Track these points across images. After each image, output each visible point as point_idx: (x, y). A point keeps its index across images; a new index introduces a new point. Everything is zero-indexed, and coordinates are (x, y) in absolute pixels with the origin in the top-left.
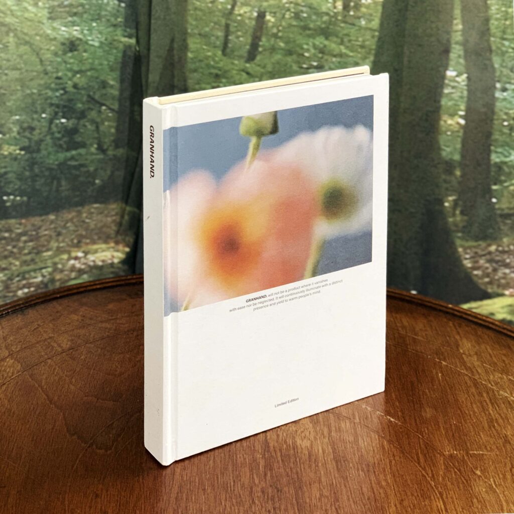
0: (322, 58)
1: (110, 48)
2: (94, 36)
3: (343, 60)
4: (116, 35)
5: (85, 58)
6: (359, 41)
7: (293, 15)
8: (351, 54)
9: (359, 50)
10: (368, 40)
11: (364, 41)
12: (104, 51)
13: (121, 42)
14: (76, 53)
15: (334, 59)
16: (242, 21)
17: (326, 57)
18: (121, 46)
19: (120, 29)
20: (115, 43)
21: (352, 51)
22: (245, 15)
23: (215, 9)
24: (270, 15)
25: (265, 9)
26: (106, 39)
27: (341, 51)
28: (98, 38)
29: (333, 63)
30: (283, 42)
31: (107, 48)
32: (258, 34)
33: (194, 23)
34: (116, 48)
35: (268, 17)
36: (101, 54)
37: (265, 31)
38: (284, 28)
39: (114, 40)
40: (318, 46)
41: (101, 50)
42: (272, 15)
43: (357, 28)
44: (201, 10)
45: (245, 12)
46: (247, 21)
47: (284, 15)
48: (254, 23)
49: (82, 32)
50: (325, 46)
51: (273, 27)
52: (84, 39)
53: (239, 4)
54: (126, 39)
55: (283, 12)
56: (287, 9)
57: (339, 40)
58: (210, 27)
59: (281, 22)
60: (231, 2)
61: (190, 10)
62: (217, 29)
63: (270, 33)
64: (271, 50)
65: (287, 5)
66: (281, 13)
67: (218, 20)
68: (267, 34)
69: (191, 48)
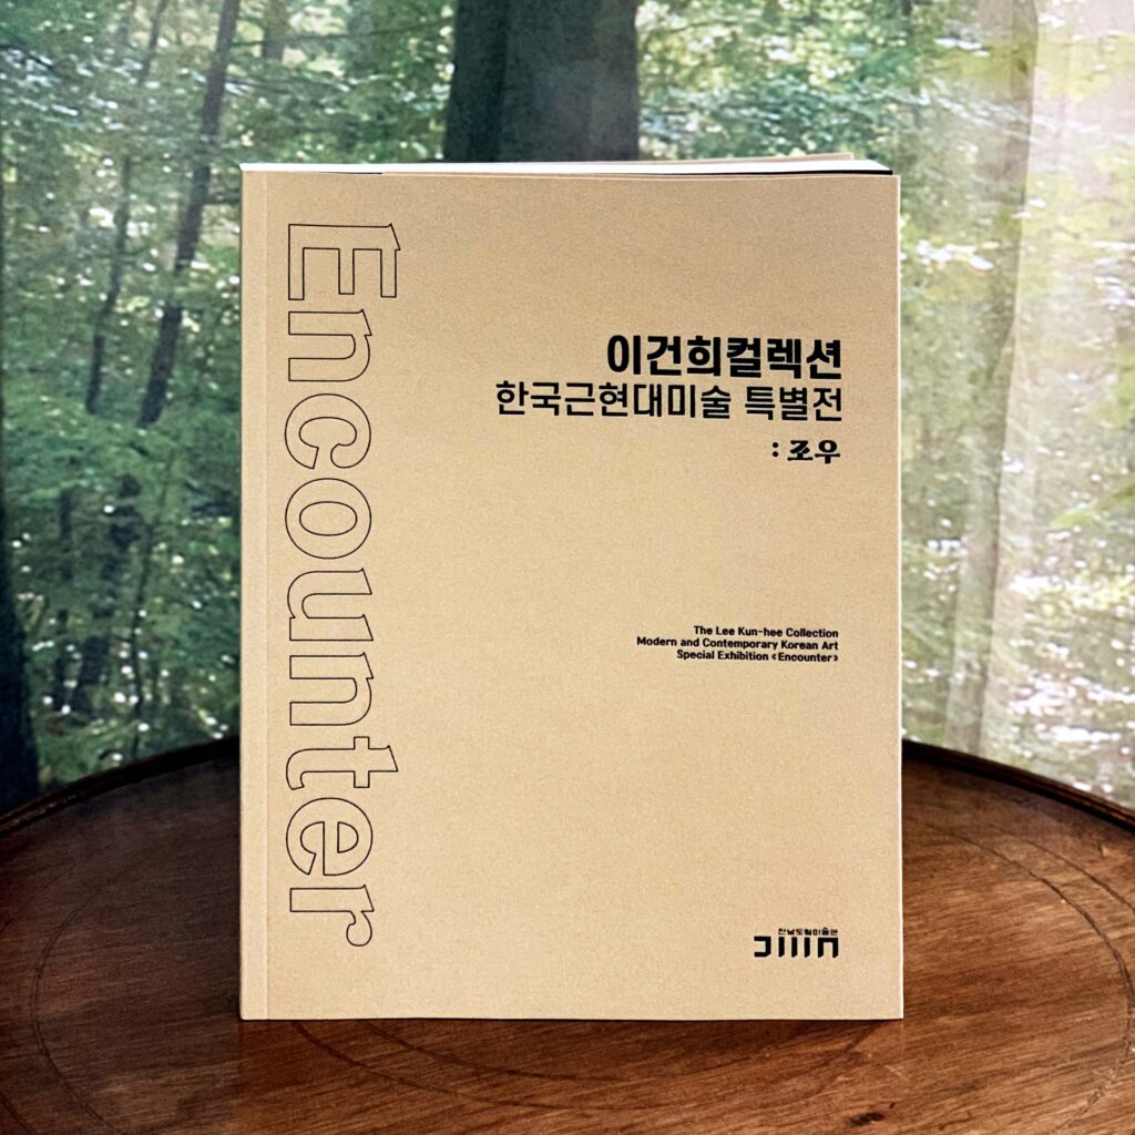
7: (237, 317)
16: (132, 328)
22: (138, 315)
23: (70, 304)
24: (191, 317)
25: (179, 302)
30: (217, 382)
32: (166, 360)
33: (18, 344)
35: (187, 322)
37: (179, 354)
38: (218, 347)
42: (195, 316)
44: (35, 310)
45: (138, 309)
46: (141, 330)
47: (219, 317)
48: (156, 333)
51: (197, 343)
53: (124, 289)
55: (218, 310)
56: (223, 304)
58: (60, 349)
59: (213, 334)
60: (108, 286)
61: (8, 316)
62: (76, 351)
63: (190, 359)
64: (191, 400)
65: (225, 295)
66: (213, 313)
67: (78, 329)
68: (184, 362)
69: (12, 408)
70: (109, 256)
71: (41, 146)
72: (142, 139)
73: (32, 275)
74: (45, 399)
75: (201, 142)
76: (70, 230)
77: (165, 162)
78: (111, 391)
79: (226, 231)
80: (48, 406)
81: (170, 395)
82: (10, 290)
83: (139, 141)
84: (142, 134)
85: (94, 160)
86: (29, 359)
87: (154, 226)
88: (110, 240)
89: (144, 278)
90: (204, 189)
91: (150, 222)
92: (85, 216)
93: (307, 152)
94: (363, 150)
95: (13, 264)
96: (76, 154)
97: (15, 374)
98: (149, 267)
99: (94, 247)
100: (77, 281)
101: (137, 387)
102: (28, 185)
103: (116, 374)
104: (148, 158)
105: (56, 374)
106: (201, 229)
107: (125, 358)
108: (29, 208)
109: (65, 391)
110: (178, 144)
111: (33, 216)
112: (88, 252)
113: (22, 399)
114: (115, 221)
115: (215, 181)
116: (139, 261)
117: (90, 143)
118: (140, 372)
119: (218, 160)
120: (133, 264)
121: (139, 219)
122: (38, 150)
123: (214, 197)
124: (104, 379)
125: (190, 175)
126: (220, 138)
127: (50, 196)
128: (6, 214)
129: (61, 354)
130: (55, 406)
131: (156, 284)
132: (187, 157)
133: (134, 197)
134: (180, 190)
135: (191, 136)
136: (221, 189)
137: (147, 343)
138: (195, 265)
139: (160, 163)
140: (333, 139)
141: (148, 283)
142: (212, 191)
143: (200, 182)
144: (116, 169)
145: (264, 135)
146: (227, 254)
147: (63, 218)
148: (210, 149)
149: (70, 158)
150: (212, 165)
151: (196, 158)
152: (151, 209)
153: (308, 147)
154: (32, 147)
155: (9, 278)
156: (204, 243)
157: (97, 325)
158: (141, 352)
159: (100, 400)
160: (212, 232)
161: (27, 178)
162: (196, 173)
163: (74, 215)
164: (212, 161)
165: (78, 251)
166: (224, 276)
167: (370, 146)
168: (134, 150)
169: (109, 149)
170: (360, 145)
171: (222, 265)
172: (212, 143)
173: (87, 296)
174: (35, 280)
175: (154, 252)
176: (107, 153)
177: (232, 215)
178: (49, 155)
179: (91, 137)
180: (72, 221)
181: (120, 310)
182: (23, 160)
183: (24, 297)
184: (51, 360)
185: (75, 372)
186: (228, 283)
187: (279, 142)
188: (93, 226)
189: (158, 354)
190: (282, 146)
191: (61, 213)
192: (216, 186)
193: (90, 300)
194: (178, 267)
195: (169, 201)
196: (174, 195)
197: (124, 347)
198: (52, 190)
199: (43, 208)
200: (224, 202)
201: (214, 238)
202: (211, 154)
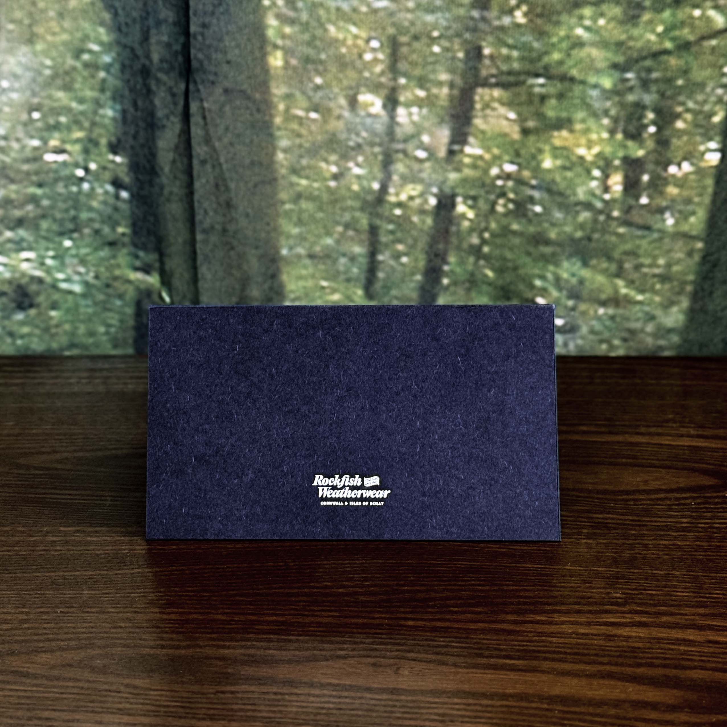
0: (573, 309)
1: (108, 295)
2: (69, 271)
3: (620, 311)
4: (118, 266)
5: (54, 322)
6: (658, 266)
7: (511, 206)
8: (640, 298)
9: (658, 286)
10: (678, 262)
11: (669, 265)
12: (95, 304)
13: (129, 282)
14: (33, 312)
15: (601, 311)
16: (406, 218)
17: (583, 307)
18: (131, 293)
19: (125, 251)
20: (116, 284)
21: (642, 291)
22: (411, 203)
23: (343, 192)
24: (465, 203)
25: (453, 188)
26: (97, 277)
27: (616, 291)
28: (79, 274)
29: (599, 318)
30: (492, 269)
31: (101, 297)
32: (441, 246)
33: (296, 231)
34: (121, 296)
35: (461, 208)
36: (90, 310)
37: (454, 240)
38: (493, 235)
39: (116, 278)
40: (567, 281)
41: (89, 302)
42: (470, 202)
43: (656, 235)
44: (311, 198)
45: (411, 198)
46: (415, 219)
47: (494, 204)
48: (429, 221)
49: (43, 264)
50: (581, 282)
51: (471, 230)
52: (48, 280)
53: (395, 178)
54: (139, 276)
55: (492, 197)
56: (498, 191)
57: (613, 267)
58: (336, 236)
59: (488, 222)
60: (380, 175)
61: (283, 203)
62: (352, 239)
63: (465, 245)
64: (467, 285)
65: (499, 183)
66: (487, 200)
67: (353, 218)
68: (459, 248)
69: (292, 291)
70: (380, 145)
71: (306, 27)
72: (409, 16)
73: (304, 162)
74: (324, 284)
75: (472, 18)
76: (339, 117)
77: (433, 40)
78: (388, 277)
79: (499, 116)
80: (327, 291)
81: (445, 281)
82: (283, 177)
83: (406, 19)
84: (408, 10)
85: (360, 42)
86: (307, 245)
87: (425, 111)
88: (379, 127)
89: (416, 166)
90: (476, 70)
91: (420, 107)
92: (353, 103)
93: (587, 29)
94: (651, 22)
95: (285, 151)
96: (341, 36)
97: (295, 260)
98: (421, 154)
99: (364, 134)
100: (349, 169)
101: (413, 274)
102: (295, 69)
103: (392, 262)
104: (416, 38)
105: (335, 261)
106: (474, 113)
107: (400, 247)
108: (298, 94)
109: (342, 277)
110: (447, 20)
111: (301, 100)
112: (360, 140)
113: (301, 283)
114: (385, 106)
115: (487, 62)
116: (410, 147)
117: (355, 24)
118: (416, 260)
119: (490, 39)
120: (405, 152)
121: (408, 105)
122: (302, 32)
123: (486, 79)
124: (382, 266)
125: (461, 55)
126: (492, 14)
127: (318, 80)
128: (275, 100)
129: (338, 242)
130: (334, 291)
131: (428, 171)
132: (458, 35)
133: (402, 81)
134: (451, 71)
135: (462, 12)
136: (494, 71)
137: (422, 230)
138: (468, 150)
139: (429, 42)
140: (617, 11)
141: (421, 171)
142: (484, 73)
143: (471, 64)
144: (383, 52)
145: (539, 10)
146: (500, 140)
147: (332, 105)
148: (482, 26)
149: (337, 40)
150: (484, 44)
151: (467, 36)
152: (421, 93)
153: (587, 23)
154: (297, 28)
155: (282, 166)
156: (476, 127)
157: (371, 214)
158: (416, 240)
159: (378, 286)
160: (485, 117)
161: (294, 62)
162: (467, 53)
163: (343, 101)
164: (484, 40)
165: (348, 139)
166: (498, 162)
167: (659, 16)
168: (401, 30)
169: (375, 30)
170: (646, 17)
171: (496, 151)
172: (483, 19)
173: (360, 185)
174: (309, 167)
175: (426, 139)
176: (373, 34)
177: (505, 100)
178: (314, 37)
179: (355, 16)
180: (341, 107)
181: (392, 199)
182: (288, 43)
183: (298, 184)
184: (327, 247)
185: (353, 259)
186: (502, 170)
187: (554, 18)
188: (362, 113)
189: (433, 241)
190: (558, 23)
191: (330, 99)
192: (488, 67)
193: (363, 188)
194: (451, 153)
195: (440, 84)
196: (444, 77)
197: (399, 235)
198: (319, 73)
199: (311, 93)
200: (497, 85)
201: (486, 122)
202: (484, 32)
